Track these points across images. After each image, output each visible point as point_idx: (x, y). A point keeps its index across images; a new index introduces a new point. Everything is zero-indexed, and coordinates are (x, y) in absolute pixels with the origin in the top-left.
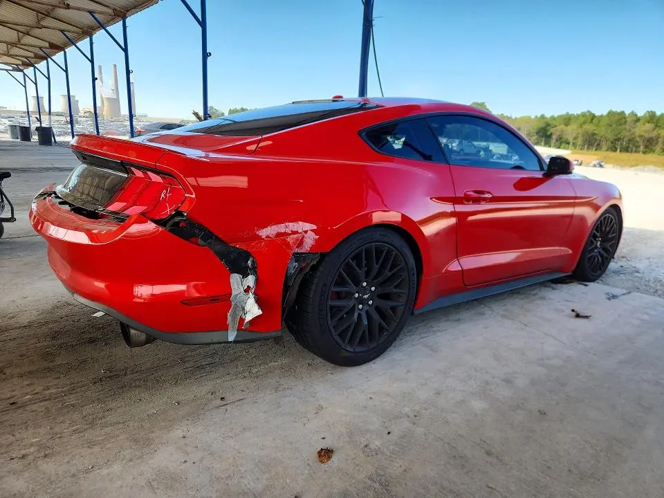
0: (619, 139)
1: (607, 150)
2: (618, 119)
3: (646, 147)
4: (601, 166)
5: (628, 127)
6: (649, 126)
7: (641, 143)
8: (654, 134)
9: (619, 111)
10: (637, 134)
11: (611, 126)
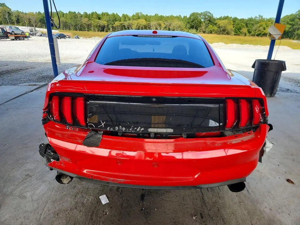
0: (77, 25)
1: (74, 30)
2: (74, 15)
3: (88, 28)
4: (78, 38)
5: (79, 19)
6: (86, 19)
7: (86, 27)
8: (89, 23)
9: (73, 12)
10: (83, 22)
11: (72, 18)
